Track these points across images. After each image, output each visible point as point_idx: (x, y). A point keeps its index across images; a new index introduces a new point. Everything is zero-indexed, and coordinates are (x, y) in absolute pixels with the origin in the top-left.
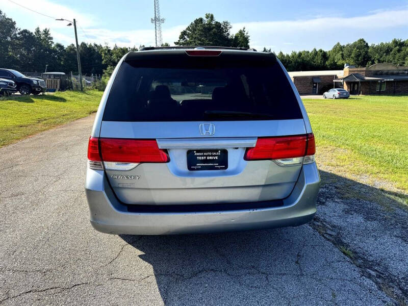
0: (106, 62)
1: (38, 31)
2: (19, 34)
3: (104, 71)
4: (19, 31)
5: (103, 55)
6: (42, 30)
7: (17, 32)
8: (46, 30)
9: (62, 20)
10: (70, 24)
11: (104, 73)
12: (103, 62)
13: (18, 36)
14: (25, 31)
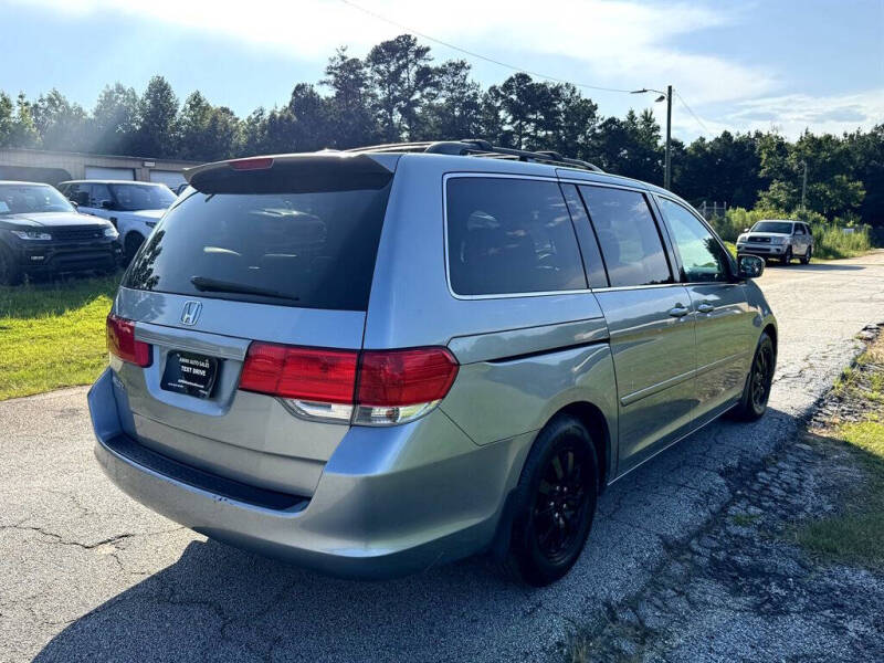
0: (768, 172)
1: (632, 116)
2: (600, 127)
3: (761, 194)
4: (601, 122)
5: (764, 156)
6: (638, 114)
7: (597, 125)
8: (646, 113)
9: (644, 91)
10: (662, 98)
11: (759, 199)
12: (762, 174)
13: (598, 131)
14: (612, 121)
